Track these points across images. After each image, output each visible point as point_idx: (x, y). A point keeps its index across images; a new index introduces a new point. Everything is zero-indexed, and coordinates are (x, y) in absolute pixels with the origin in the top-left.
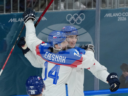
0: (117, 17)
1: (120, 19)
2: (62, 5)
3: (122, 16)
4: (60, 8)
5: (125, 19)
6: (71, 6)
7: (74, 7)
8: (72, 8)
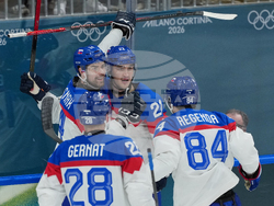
0: (167, 26)
1: (172, 31)
2: (63, 6)
3: (176, 25)
4: (59, 12)
5: (183, 30)
6: (79, 8)
7: (85, 9)
8: (82, 11)
